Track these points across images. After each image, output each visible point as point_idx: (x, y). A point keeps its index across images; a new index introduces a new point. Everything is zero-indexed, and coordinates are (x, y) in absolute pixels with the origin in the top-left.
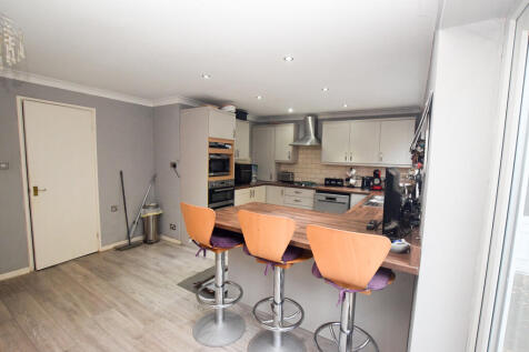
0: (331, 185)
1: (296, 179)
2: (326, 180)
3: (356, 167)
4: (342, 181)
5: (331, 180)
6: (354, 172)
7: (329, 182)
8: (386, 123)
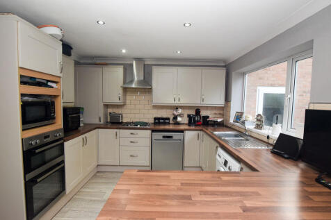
0: (159, 123)
1: (125, 120)
2: (155, 119)
3: (182, 107)
4: (169, 119)
5: (159, 119)
6: (180, 111)
7: (158, 121)
8: (206, 71)
